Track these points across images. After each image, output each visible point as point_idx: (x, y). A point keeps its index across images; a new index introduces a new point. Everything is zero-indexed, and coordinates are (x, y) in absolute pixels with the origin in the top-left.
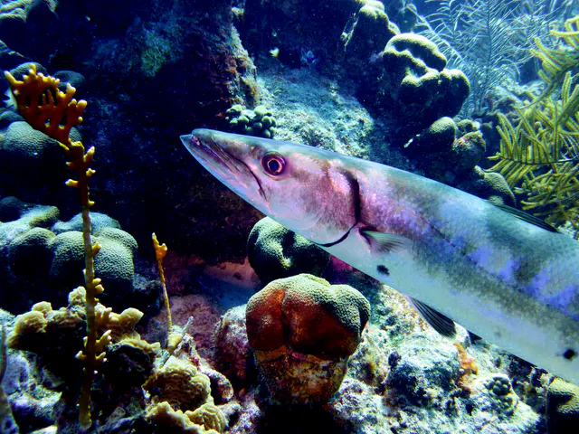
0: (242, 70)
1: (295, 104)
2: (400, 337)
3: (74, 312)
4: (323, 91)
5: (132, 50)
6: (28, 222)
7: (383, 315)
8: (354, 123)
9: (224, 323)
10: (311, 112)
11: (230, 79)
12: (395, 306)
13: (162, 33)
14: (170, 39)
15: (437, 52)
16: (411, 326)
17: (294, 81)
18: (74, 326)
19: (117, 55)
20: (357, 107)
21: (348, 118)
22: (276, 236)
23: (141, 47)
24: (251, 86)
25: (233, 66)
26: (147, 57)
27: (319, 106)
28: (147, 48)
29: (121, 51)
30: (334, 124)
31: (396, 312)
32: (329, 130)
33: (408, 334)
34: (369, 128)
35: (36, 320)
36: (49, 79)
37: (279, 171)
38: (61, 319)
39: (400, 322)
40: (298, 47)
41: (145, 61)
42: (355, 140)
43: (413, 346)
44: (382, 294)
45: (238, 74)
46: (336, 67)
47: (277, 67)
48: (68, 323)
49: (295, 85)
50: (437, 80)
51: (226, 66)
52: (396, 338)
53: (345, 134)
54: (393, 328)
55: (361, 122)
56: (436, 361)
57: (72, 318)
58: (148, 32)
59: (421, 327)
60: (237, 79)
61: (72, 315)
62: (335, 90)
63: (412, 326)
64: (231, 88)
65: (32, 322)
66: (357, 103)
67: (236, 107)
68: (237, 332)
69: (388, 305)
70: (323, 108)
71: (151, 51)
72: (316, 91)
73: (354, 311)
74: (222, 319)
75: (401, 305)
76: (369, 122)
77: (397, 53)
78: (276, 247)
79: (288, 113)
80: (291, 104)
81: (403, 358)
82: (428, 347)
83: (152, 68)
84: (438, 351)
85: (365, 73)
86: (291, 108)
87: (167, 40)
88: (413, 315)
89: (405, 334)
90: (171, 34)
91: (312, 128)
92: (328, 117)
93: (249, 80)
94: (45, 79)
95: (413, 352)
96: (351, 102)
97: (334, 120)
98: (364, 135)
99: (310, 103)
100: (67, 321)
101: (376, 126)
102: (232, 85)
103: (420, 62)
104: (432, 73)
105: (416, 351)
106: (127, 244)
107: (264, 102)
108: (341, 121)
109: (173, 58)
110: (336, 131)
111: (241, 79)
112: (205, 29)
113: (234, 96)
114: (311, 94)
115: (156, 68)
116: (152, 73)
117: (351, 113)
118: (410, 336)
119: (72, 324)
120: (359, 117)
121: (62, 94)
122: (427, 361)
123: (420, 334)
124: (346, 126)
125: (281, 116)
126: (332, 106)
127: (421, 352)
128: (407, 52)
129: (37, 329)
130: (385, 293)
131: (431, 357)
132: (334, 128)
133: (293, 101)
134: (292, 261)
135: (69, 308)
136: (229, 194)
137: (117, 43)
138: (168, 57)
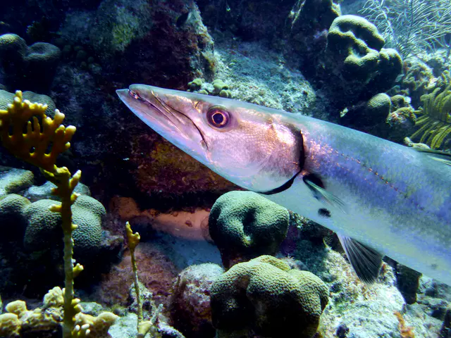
0: (202, 45)
1: (248, 77)
2: (344, 304)
3: (48, 315)
4: (272, 65)
5: (104, 24)
6: (4, 187)
7: (328, 282)
8: (299, 95)
9: (181, 281)
10: (262, 85)
11: (192, 54)
12: (338, 274)
13: (131, 10)
14: (139, 16)
15: (377, 34)
16: (354, 294)
17: (246, 54)
18: (49, 329)
19: (89, 28)
20: (301, 80)
21: (294, 90)
22: (237, 214)
23: (111, 23)
24: (210, 61)
25: (194, 42)
26: (117, 33)
27: (268, 79)
28: (118, 24)
29: (93, 26)
30: (281, 95)
31: (340, 280)
32: (277, 102)
33: (352, 302)
34: (312, 100)
35: (10, 323)
36: (36, 107)
37: (222, 123)
38: (35, 321)
39: (344, 289)
40: (250, 23)
41: (115, 36)
42: (299, 111)
43: (358, 316)
44: (327, 262)
45: (198, 49)
46: (283, 42)
47: (231, 40)
48: (43, 327)
49: (247, 58)
50: (377, 60)
51: (188, 42)
52: (340, 305)
53: (290, 104)
54: (337, 295)
55: (305, 94)
56: (381, 333)
57: (47, 321)
58: (119, 8)
59: (364, 295)
60: (198, 54)
61: (47, 318)
62: (282, 63)
63: (356, 295)
64: (193, 62)
65: (6, 324)
66: (301, 76)
67: (197, 81)
68: (193, 291)
69: (333, 272)
70: (272, 80)
71: (121, 27)
72: (265, 64)
73: (316, 299)
74: (179, 277)
75: (344, 272)
76: (311, 93)
77: (341, 33)
78: (237, 225)
79: (242, 86)
80: (244, 77)
81: (350, 330)
82: (371, 317)
83: (121, 43)
84: (381, 323)
85: (309, 49)
86: (244, 80)
87: (136, 17)
88: (356, 283)
89: (349, 302)
90: (140, 11)
91: (262, 99)
92: (275, 89)
93: (207, 54)
94: (32, 105)
95: (358, 322)
96: (296, 75)
97: (281, 92)
98: (307, 106)
99: (261, 77)
100: (42, 324)
101: (317, 97)
102: (194, 60)
103: (362, 43)
104: (372, 54)
105: (361, 321)
106: (96, 212)
107: (220, 74)
108: (288, 93)
109: (141, 35)
110: (283, 102)
111: (201, 54)
112: (170, 7)
113: (195, 70)
114: (262, 68)
115: (126, 42)
116: (122, 47)
117: (295, 86)
118: (354, 305)
119: (47, 327)
120: (303, 89)
121: (49, 121)
122: (372, 332)
123: (363, 302)
124: (292, 97)
125: (235, 87)
126: (279, 79)
127: (366, 322)
128: (350, 33)
129: (11, 331)
130: (330, 261)
131: (376, 329)
132: (281, 99)
133: (246, 74)
134: (251, 238)
135: (44, 310)
136: (186, 158)
137: (90, 16)
138: (137, 33)
